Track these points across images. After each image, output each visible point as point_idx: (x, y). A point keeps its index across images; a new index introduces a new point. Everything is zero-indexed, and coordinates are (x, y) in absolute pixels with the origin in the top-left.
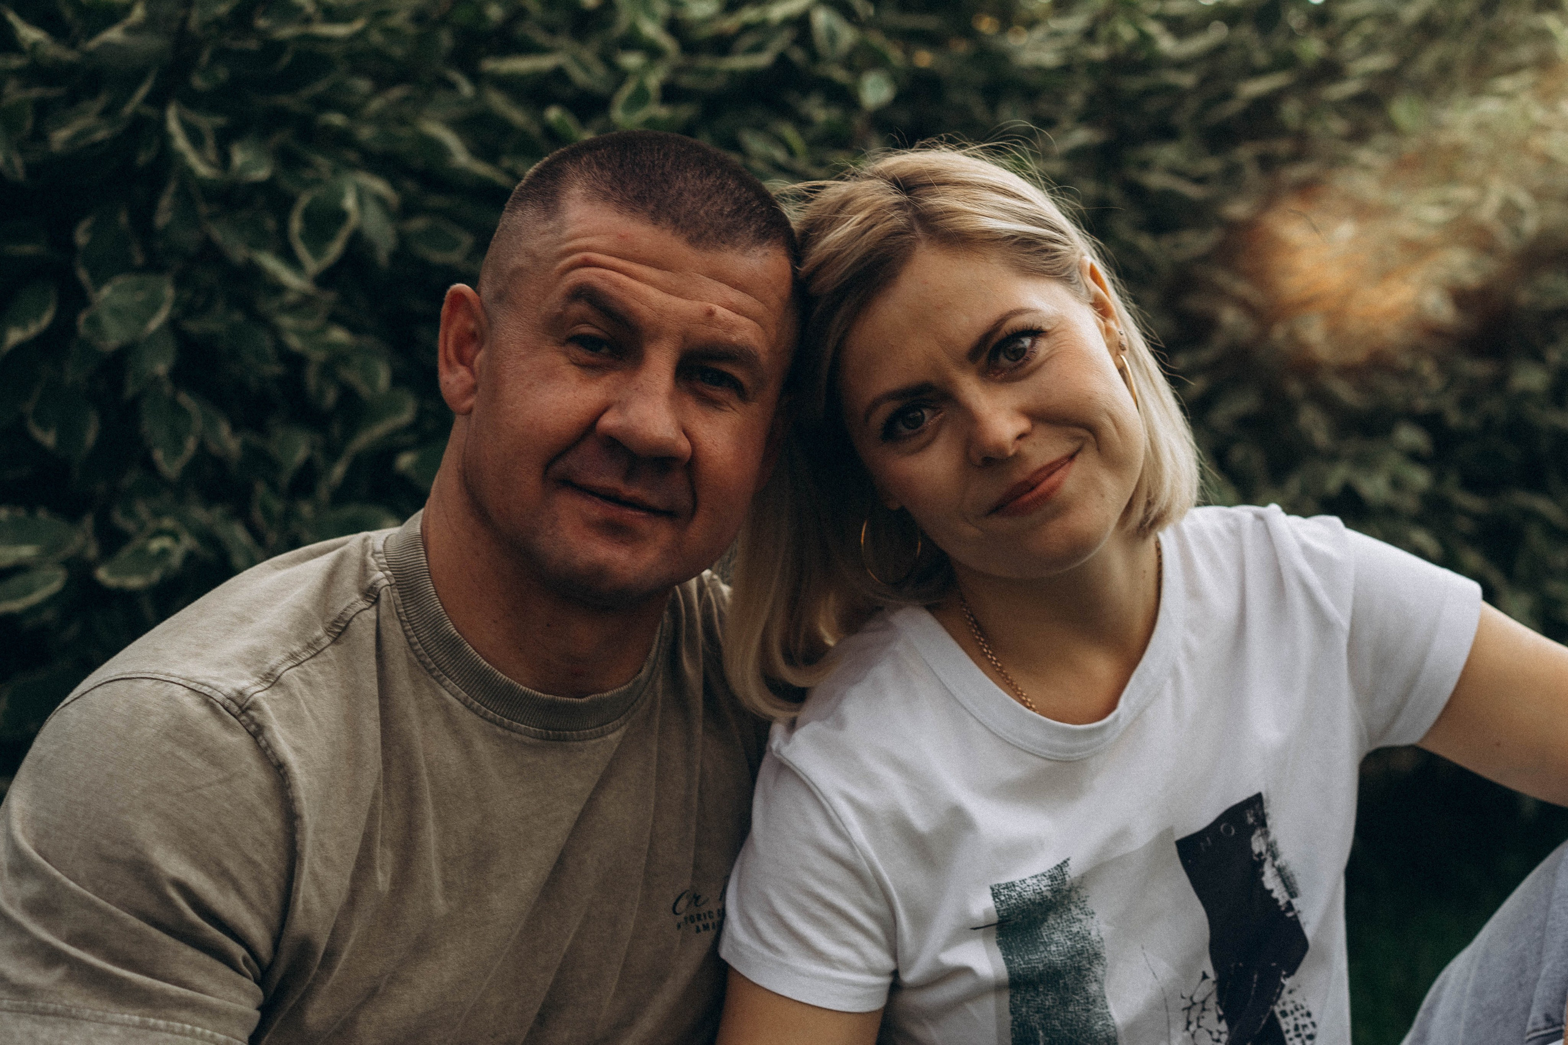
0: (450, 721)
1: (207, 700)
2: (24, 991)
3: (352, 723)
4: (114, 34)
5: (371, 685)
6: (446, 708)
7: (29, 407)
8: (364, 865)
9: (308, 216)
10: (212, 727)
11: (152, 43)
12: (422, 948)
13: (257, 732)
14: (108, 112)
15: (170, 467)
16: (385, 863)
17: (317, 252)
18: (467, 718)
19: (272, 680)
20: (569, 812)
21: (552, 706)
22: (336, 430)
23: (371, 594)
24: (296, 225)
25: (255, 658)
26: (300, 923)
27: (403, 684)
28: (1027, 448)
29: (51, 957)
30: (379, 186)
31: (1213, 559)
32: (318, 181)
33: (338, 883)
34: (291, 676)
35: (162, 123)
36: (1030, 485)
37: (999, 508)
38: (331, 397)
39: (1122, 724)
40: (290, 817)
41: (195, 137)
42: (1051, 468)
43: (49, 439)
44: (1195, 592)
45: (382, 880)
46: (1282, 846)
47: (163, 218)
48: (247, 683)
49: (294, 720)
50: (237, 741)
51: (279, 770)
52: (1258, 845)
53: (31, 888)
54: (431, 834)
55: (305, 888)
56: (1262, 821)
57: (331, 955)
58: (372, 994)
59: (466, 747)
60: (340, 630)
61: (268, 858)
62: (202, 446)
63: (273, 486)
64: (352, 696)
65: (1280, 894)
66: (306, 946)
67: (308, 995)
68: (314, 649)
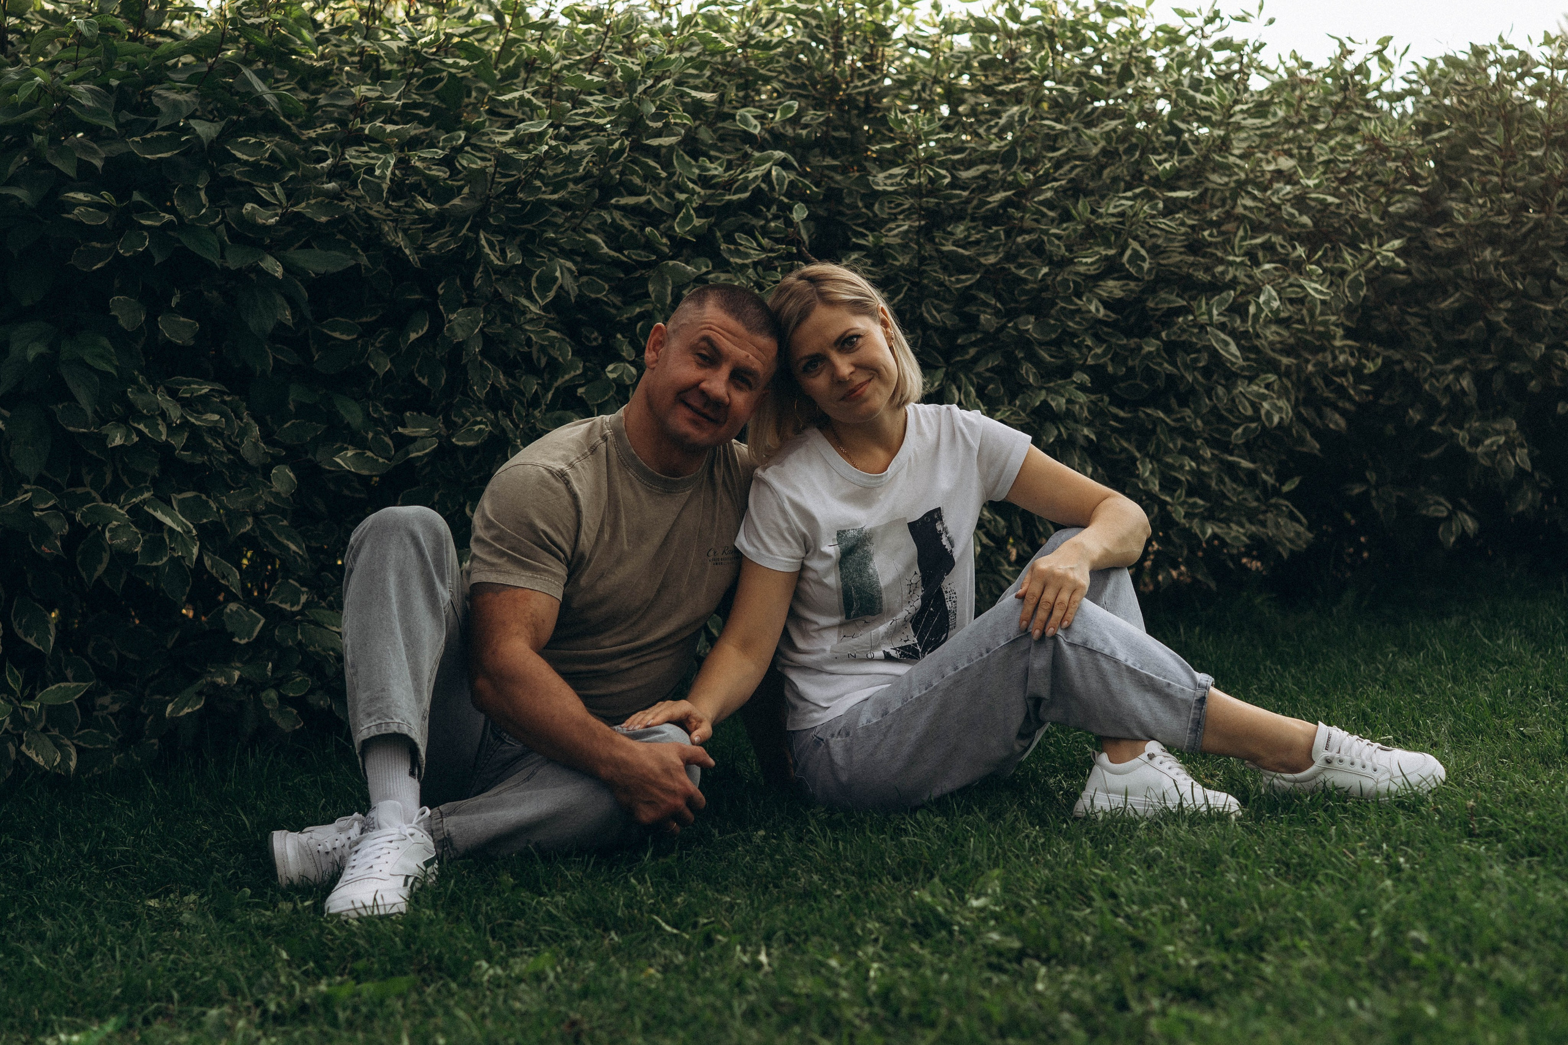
0: (631, 484)
1: (550, 472)
2: (493, 565)
3: (597, 483)
4: (457, 201)
5: (605, 469)
6: (630, 479)
7: (415, 367)
8: (601, 531)
9: (538, 280)
10: (553, 481)
11: (474, 205)
12: (619, 561)
13: (567, 483)
14: (453, 235)
15: (481, 394)
16: (607, 530)
17: (543, 297)
18: (637, 484)
19: (571, 465)
20: (672, 518)
21: (666, 481)
22: (546, 376)
23: (605, 438)
24: (534, 284)
25: (565, 458)
26: (581, 548)
27: (615, 470)
28: (854, 377)
29: (502, 554)
30: (569, 264)
31: (929, 422)
32: (543, 264)
33: (593, 536)
34: (578, 464)
35: (477, 240)
36: (854, 391)
37: (843, 399)
38: (543, 361)
39: (889, 477)
40: (578, 512)
41: (492, 246)
42: (862, 385)
43: (425, 382)
44: (920, 433)
45: (606, 537)
46: (950, 529)
47: (477, 283)
48: (564, 466)
49: (579, 480)
50: (560, 486)
51: (574, 496)
52: (939, 527)
53: (494, 532)
54: (623, 522)
55: (583, 537)
56: (940, 518)
57: (590, 560)
58: (602, 576)
59: (636, 494)
60: (594, 450)
61: (570, 524)
62: (493, 385)
63: (521, 403)
64: (597, 474)
65: (948, 547)
66: (582, 556)
67: (581, 575)
68: (585, 456)
